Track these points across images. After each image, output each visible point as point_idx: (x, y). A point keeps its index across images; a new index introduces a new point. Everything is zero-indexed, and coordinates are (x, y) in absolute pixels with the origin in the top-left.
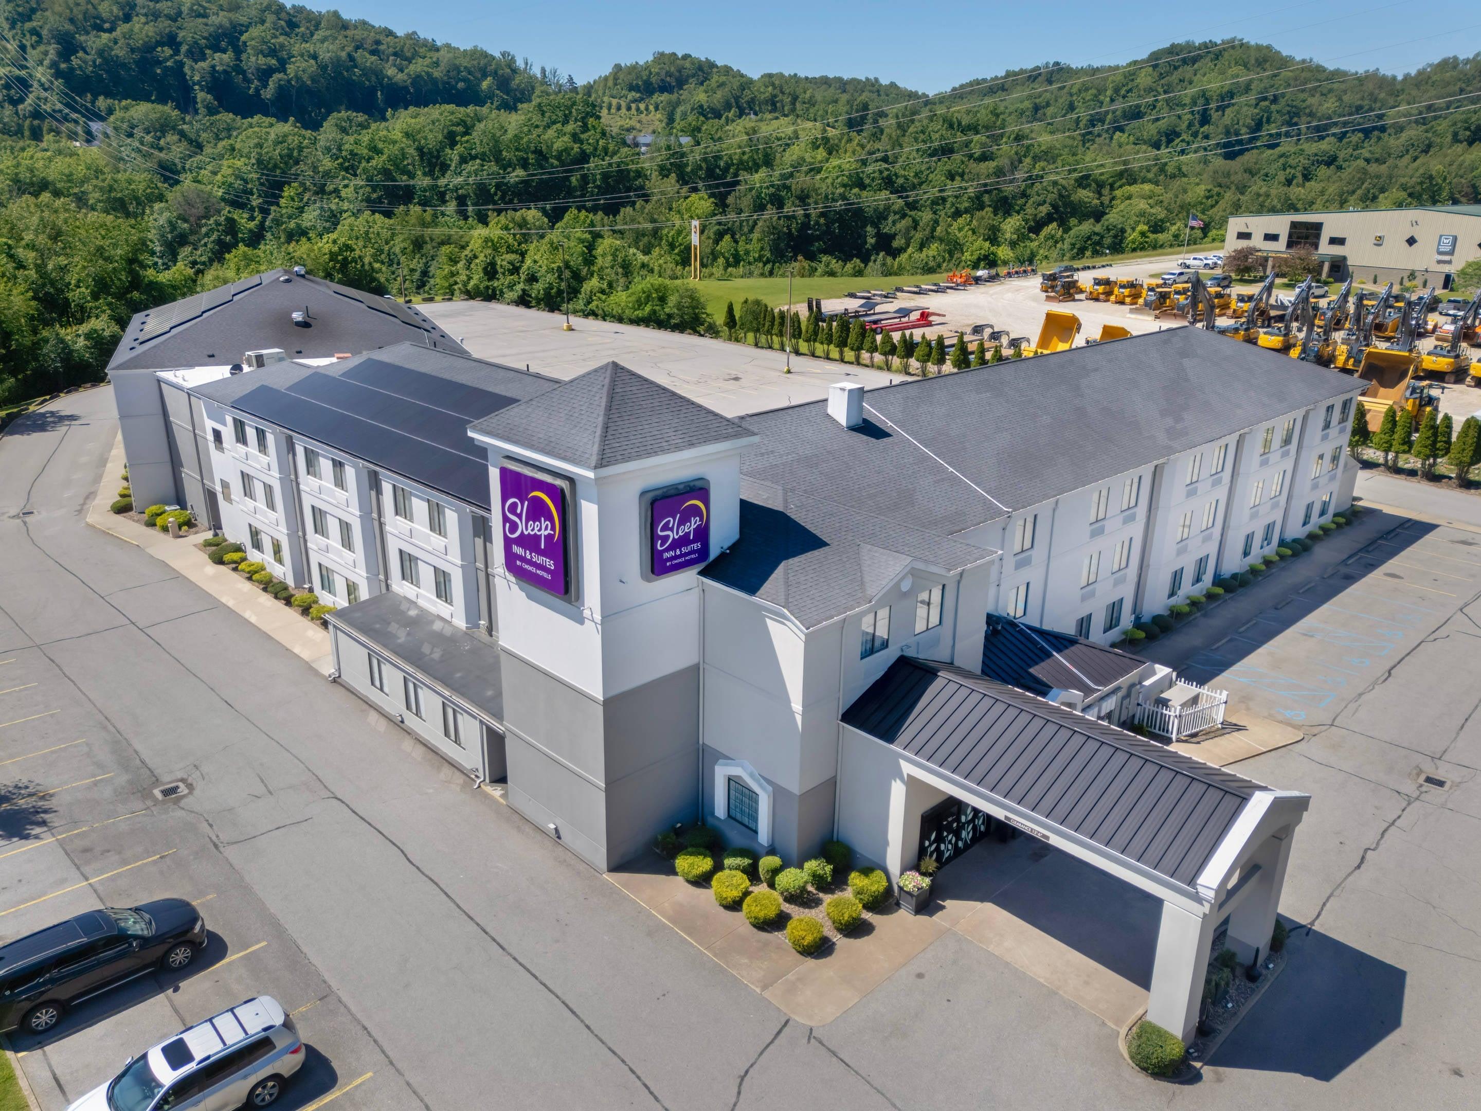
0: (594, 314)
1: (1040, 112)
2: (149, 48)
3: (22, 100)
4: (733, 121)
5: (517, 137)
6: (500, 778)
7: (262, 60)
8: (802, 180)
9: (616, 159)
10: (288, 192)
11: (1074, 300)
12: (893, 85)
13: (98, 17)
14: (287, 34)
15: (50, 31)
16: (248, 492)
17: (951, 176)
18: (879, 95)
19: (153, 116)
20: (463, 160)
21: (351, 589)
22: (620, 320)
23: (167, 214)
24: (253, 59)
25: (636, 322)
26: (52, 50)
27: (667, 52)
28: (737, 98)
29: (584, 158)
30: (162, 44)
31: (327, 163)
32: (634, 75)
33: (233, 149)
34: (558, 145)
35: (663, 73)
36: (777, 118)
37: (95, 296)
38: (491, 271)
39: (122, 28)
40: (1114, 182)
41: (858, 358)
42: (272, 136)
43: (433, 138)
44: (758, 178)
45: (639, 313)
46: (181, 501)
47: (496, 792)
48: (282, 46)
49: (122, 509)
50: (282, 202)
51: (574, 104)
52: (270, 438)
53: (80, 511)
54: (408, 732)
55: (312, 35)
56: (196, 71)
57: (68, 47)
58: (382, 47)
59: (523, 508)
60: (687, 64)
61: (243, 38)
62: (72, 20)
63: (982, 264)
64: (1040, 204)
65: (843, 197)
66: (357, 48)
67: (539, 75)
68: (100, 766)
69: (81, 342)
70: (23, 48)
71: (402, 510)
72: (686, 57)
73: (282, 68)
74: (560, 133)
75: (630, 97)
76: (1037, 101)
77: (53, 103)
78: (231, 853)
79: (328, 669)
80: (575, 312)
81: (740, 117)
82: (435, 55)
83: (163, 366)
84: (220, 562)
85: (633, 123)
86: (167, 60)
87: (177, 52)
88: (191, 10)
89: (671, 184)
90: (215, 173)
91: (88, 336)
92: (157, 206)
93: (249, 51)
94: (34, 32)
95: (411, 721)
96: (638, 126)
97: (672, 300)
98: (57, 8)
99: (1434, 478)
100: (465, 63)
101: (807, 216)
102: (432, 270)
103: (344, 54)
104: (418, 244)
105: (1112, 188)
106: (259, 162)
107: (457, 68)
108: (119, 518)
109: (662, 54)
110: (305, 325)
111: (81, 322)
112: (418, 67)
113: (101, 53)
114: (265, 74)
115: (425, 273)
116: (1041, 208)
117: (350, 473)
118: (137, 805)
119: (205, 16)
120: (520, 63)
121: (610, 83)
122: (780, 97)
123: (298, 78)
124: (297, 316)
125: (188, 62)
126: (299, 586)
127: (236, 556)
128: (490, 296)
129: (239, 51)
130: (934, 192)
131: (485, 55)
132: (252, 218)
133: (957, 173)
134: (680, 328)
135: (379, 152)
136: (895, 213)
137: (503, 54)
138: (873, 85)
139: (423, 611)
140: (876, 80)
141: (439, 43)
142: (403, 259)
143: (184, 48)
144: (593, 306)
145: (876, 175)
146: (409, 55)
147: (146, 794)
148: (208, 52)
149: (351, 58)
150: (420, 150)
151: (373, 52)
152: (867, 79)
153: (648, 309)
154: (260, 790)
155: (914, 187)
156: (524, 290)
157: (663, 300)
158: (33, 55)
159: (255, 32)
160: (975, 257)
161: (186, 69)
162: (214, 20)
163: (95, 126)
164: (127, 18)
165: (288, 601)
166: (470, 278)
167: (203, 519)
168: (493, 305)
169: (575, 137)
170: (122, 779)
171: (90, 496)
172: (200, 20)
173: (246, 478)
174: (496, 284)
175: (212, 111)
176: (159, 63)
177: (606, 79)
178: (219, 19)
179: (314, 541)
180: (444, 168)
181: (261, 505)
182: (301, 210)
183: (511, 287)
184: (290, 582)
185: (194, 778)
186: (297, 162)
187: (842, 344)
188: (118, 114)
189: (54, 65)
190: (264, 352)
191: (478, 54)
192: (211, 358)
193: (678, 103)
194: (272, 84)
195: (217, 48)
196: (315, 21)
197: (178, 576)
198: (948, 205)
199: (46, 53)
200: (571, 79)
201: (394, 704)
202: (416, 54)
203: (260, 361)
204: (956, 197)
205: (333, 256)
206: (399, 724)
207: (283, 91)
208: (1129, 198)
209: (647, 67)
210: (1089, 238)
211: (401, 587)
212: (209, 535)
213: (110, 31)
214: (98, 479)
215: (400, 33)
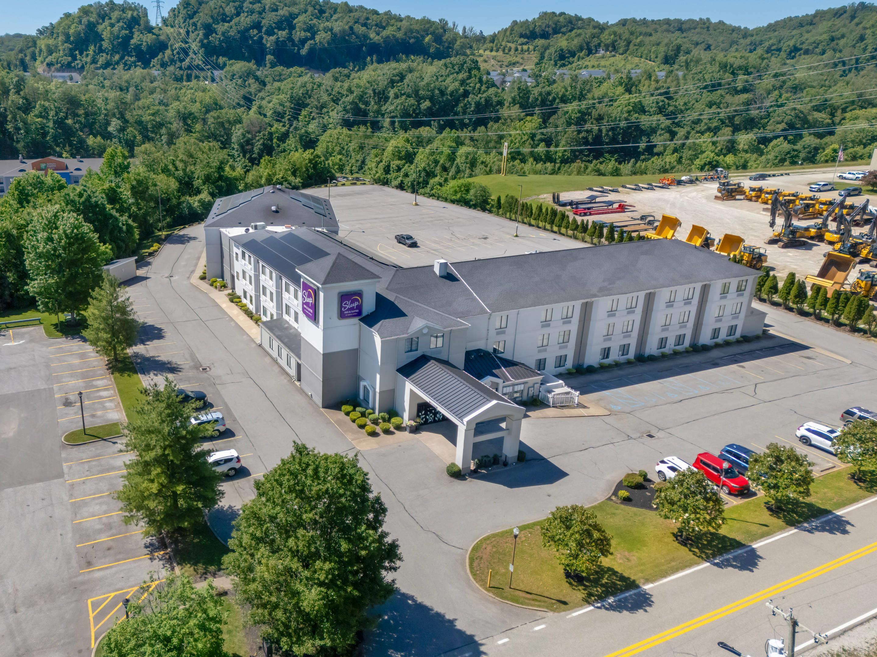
0: (432, 196)
1: (835, 42)
2: (247, 30)
3: (184, 60)
4: (583, 58)
5: (428, 84)
6: (299, 380)
7: (303, 34)
8: (602, 109)
9: (484, 95)
10: (304, 113)
11: (735, 199)
12: (721, 23)
13: (224, 14)
14: (318, 18)
15: (201, 24)
16: (244, 277)
17: (710, 105)
18: (708, 30)
19: (243, 69)
20: (396, 97)
21: (272, 315)
22: (446, 200)
23: (241, 130)
24: (298, 33)
25: (453, 202)
26: (201, 33)
27: (549, 11)
28: (588, 44)
29: (466, 94)
30: (253, 27)
31: (325, 98)
32: (524, 28)
33: (279, 89)
34: (451, 88)
35: (544, 26)
36: (614, 56)
37: (204, 184)
38: (387, 170)
39: (236, 20)
40: (847, 107)
41: (559, 230)
42: (299, 84)
43: (383, 83)
44: (572, 107)
45: (454, 197)
46: (222, 277)
47: (298, 383)
48: (315, 25)
49: (203, 278)
50: (300, 118)
51: (465, 63)
52: (252, 259)
53: (188, 278)
54: (278, 364)
55: (331, 16)
56: (269, 41)
57: (209, 30)
58: (369, 22)
59: (306, 294)
60: (561, 19)
61: (295, 22)
62: (212, 17)
63: (707, 167)
64: (779, 123)
65: (626, 119)
66: (356, 22)
67: (461, 33)
68: (187, 360)
69: (196, 204)
70: (188, 32)
71: (287, 290)
72: (562, 14)
73: (313, 38)
74: (455, 80)
75: (519, 42)
76: (834, 34)
77: (198, 61)
78: (218, 386)
79: (259, 342)
80: (424, 195)
81: (588, 55)
82: (399, 24)
83: (223, 226)
84: (232, 301)
85: (518, 59)
86: (255, 36)
87: (260, 31)
88: (270, 7)
89: (516, 111)
90: (269, 102)
91: (199, 201)
92: (238, 126)
93: (297, 29)
94: (195, 24)
95: (279, 360)
96: (521, 61)
97: (472, 192)
98: (206, 12)
99: (838, 324)
100: (416, 27)
101: (600, 131)
102: (367, 161)
103: (347, 27)
104: (361, 148)
105: (844, 110)
106: (292, 97)
107: (411, 31)
108: (201, 281)
109: (545, 14)
110: (277, 212)
111: (196, 195)
112: (388, 32)
113: (223, 34)
114: (303, 42)
115: (363, 162)
116: (778, 126)
117: (274, 275)
118: (195, 371)
119: (277, 10)
120: (450, 25)
121: (508, 33)
122: (619, 41)
123: (320, 42)
124: (274, 208)
125: (265, 37)
126: (256, 313)
127: (238, 300)
128: (385, 183)
129: (292, 27)
130: (694, 116)
131: (429, 21)
132: (284, 126)
133: (715, 104)
134: (475, 207)
135: (352, 92)
136: (662, 129)
137: (440, 21)
138: (704, 23)
139: (290, 325)
140: (708, 19)
141: (403, 16)
142: (353, 154)
143: (264, 29)
144: (433, 192)
145: (654, 105)
146: (384, 24)
147: (197, 369)
148: (276, 31)
149: (351, 28)
150: (374, 90)
151: (365, 25)
152: (701, 19)
153: (459, 195)
154: (229, 372)
155: (682, 111)
156: (402, 181)
157: (468, 191)
158: (192, 36)
159: (301, 18)
160: (702, 163)
161: (264, 41)
162: (281, 12)
163: (217, 73)
164: (238, 14)
165: (251, 318)
166: (377, 172)
167: (229, 285)
168: (386, 188)
169: (463, 82)
170: (192, 364)
171: (193, 272)
172: (274, 13)
173: (244, 272)
174: (389, 176)
175: (273, 66)
176: (252, 38)
177: (506, 29)
178: (283, 12)
179: (262, 298)
180: (387, 99)
181: (248, 282)
182: (309, 123)
183: (396, 178)
184: (254, 312)
185: (212, 367)
186: (310, 97)
187: (552, 223)
188: (227, 68)
189: (201, 41)
190: (258, 224)
191: (427, 22)
192: (240, 224)
193: (547, 48)
194: (307, 46)
195: (281, 29)
196: (335, 8)
197: (217, 305)
198: (703, 124)
199: (198, 35)
200: (481, 32)
201: (275, 354)
202: (388, 24)
203: (256, 227)
204: (710, 119)
205: (310, 161)
206: (275, 361)
207: (312, 50)
208: (856, 118)
209: (534, 21)
210: (789, 153)
211: (286, 317)
212: (230, 291)
213: (229, 22)
214: (196, 265)
215: (381, 11)
